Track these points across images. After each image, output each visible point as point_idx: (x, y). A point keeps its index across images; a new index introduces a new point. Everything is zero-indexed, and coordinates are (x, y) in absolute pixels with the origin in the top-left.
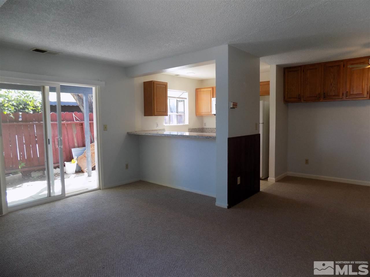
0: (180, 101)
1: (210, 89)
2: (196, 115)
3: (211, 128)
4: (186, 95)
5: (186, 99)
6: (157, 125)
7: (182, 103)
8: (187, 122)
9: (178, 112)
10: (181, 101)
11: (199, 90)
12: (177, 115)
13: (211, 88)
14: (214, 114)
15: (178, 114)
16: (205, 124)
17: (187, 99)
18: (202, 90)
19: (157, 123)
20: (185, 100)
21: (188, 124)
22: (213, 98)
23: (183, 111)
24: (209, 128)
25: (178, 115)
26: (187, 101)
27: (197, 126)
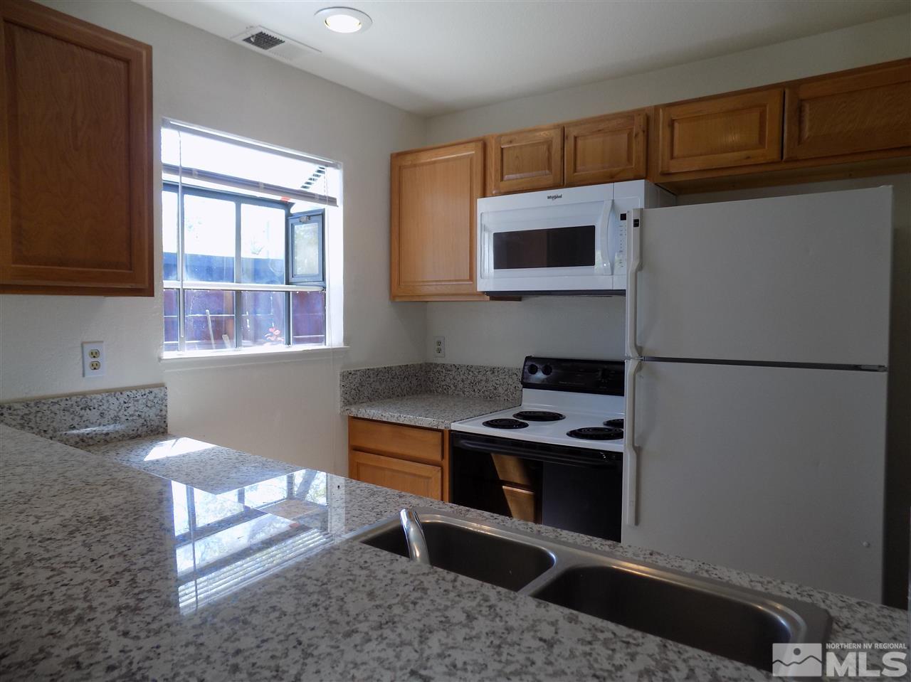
0: (304, 218)
1: (471, 151)
2: (393, 297)
3: (469, 369)
4: (332, 182)
5: (332, 201)
6: (89, 360)
7: (313, 227)
8: (334, 336)
9: (292, 280)
10: (309, 217)
11: (408, 160)
12: (288, 293)
13: (473, 145)
14: (488, 293)
15: (291, 288)
16: (439, 343)
17: (340, 202)
18: (425, 158)
19: (88, 349)
20: (328, 209)
21: (342, 346)
22: (484, 195)
23: (316, 270)
24: (457, 368)
25: (294, 293)
26: (335, 218)
27: (398, 356)
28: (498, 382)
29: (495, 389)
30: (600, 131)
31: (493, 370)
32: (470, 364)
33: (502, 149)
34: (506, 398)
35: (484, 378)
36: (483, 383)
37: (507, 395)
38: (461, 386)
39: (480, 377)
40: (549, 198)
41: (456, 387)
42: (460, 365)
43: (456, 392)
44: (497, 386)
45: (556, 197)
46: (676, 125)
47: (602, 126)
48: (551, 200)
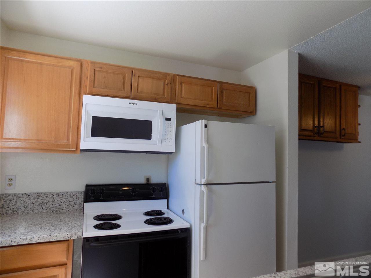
16: (11, 180)
22: (91, 94)
28: (62, 201)
29: (60, 205)
30: (151, 77)
31: (58, 194)
32: (40, 191)
33: (95, 70)
34: (68, 210)
35: (51, 200)
36: (50, 203)
37: (69, 208)
38: (31, 206)
39: (47, 199)
40: (130, 103)
41: (26, 208)
42: (31, 193)
43: (26, 212)
44: (61, 204)
45: (134, 104)
46: (183, 85)
47: (152, 75)
48: (131, 105)
